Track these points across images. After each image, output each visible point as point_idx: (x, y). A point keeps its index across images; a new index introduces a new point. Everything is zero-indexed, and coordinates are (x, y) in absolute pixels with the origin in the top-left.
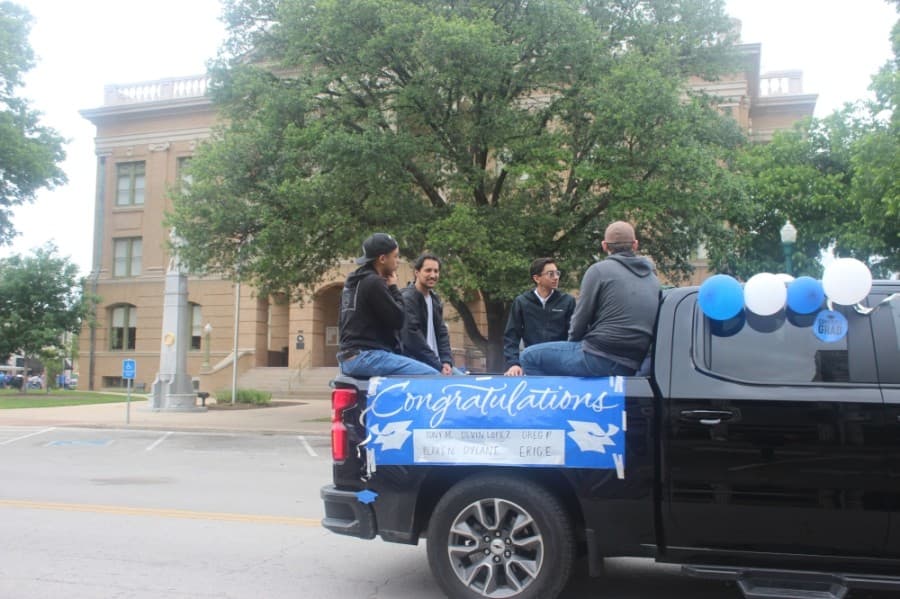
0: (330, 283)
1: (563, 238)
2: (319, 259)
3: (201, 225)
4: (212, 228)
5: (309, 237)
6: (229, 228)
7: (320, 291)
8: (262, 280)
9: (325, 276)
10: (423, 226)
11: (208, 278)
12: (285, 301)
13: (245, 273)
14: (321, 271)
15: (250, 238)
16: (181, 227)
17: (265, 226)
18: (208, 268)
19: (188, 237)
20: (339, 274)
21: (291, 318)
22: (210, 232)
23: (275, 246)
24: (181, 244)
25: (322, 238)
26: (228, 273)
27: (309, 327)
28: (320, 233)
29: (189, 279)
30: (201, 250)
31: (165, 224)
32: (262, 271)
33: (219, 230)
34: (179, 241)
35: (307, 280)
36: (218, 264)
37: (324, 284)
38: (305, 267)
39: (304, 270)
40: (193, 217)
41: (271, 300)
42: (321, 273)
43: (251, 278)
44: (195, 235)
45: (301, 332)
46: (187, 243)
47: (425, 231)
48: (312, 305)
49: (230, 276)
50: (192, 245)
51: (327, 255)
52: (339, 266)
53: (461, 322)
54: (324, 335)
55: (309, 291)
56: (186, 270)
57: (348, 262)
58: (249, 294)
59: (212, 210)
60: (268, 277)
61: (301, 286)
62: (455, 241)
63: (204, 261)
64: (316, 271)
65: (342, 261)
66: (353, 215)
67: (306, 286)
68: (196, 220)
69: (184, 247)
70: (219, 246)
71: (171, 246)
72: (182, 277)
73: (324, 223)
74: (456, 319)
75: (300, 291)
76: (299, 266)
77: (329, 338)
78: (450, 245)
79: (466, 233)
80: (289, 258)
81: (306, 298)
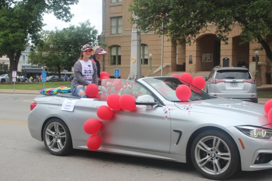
0: (203, 34)
2: (198, 23)
3: (145, 10)
4: (150, 11)
5: (193, 13)
6: (156, 11)
7: (199, 37)
8: (172, 33)
9: (200, 31)
10: (245, 6)
11: (148, 33)
12: (183, 43)
13: (165, 31)
14: (198, 28)
15: (167, 14)
16: (137, 11)
17: (172, 9)
18: (149, 29)
19: (139, 16)
20: (207, 30)
21: (186, 50)
22: (148, 13)
23: (177, 18)
24: (137, 19)
25: (198, 13)
26: (157, 30)
27: (194, 54)
28: (198, 11)
29: (141, 34)
30: (145, 21)
31: (129, 10)
32: (172, 30)
33: (152, 12)
34: (136, 18)
35: (193, 33)
36: (153, 27)
37: (200, 35)
38: (191, 27)
39: (191, 29)
40: (142, 6)
41: (178, 42)
42: (199, 30)
43: (167, 32)
44: (143, 14)
45: (191, 56)
46: (139, 18)
47: (245, 8)
48: (195, 43)
49: (158, 32)
50: (141, 19)
51: (202, 21)
52: (207, 26)
53: (264, 50)
54: (201, 57)
55: (193, 38)
56: (139, 30)
57: (211, 24)
58: (167, 40)
59: (149, 3)
60: (175, 32)
61: (190, 36)
62: (259, 12)
63: (147, 26)
64: (197, 28)
65: (208, 24)
66: (212, 2)
67: (192, 36)
68: (142, 8)
69: (138, 20)
70: (153, 19)
71: (133, 20)
72: (138, 33)
73: (199, 6)
74: (261, 49)
75: (189, 38)
76: (188, 26)
77: (203, 59)
78: (257, 14)
79: (265, 8)
80: (183, 23)
81: (192, 41)
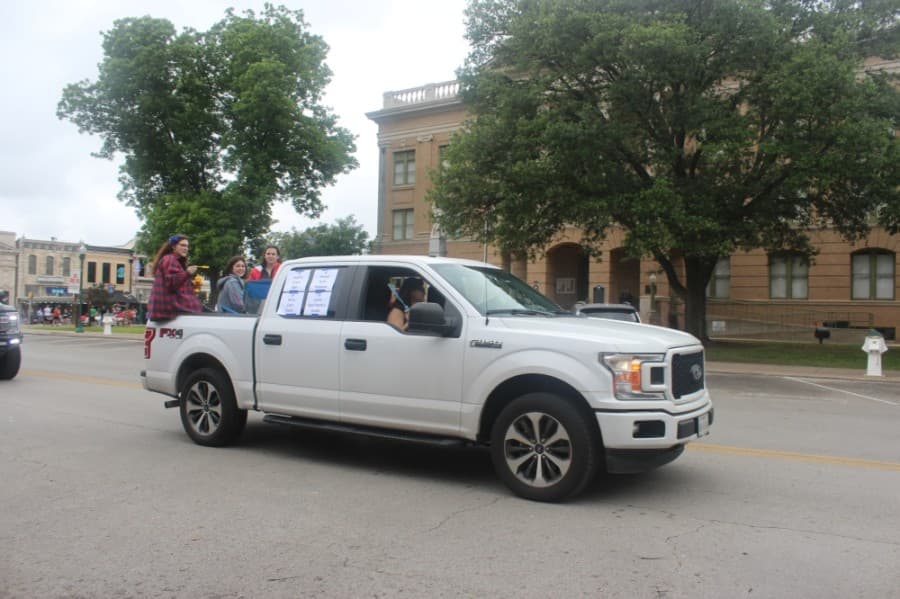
0: (557, 243)
1: (749, 204)
2: (548, 224)
3: (454, 199)
4: (463, 200)
5: (539, 206)
6: (474, 201)
7: (551, 249)
8: (501, 241)
9: (552, 238)
10: (631, 196)
11: (461, 240)
12: (523, 257)
13: (490, 236)
14: (550, 233)
15: (493, 208)
16: (441, 202)
17: (503, 198)
18: (461, 232)
19: (444, 209)
20: (564, 236)
21: (528, 271)
22: (461, 205)
23: (512, 213)
24: (440, 214)
25: (550, 206)
26: (476, 235)
27: (543, 279)
28: (548, 203)
29: (448, 241)
30: (455, 218)
31: (427, 199)
32: (502, 234)
33: (468, 203)
34: (439, 212)
35: (540, 241)
36: (468, 229)
37: (553, 244)
38: (537, 230)
39: (535, 234)
40: (449, 192)
41: (513, 256)
42: (550, 236)
43: (494, 239)
44: (450, 207)
45: (536, 282)
46: (444, 213)
47: (632, 200)
48: (544, 260)
49: (477, 239)
50: (448, 215)
51: (556, 222)
52: (564, 230)
53: (664, 275)
54: (555, 286)
55: (541, 250)
56: (443, 234)
57: (572, 226)
58: (492, 252)
59: (462, 187)
60: (507, 239)
61: (534, 246)
62: (655, 208)
63: (457, 227)
64: (546, 233)
65: (567, 225)
66: (573, 188)
67: (538, 246)
68: (450, 195)
69: (442, 216)
70: (468, 215)
71: (432, 215)
72: (442, 239)
73: (550, 195)
74: (660, 272)
75: (533, 250)
76: (532, 229)
77: (558, 287)
78: (652, 211)
79: (665, 201)
80: (523, 223)
81: (538, 256)
